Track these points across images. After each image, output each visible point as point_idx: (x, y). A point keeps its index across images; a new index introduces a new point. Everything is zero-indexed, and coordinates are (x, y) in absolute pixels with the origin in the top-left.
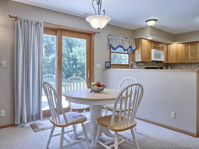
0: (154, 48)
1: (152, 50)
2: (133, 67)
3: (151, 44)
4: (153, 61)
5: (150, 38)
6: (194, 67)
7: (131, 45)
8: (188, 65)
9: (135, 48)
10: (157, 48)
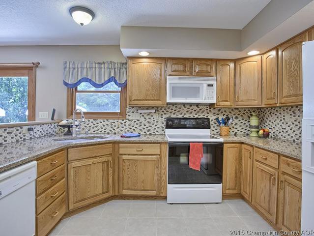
1: (169, 78)
2: (128, 117)
3: (162, 66)
7: (112, 75)
10: (189, 74)
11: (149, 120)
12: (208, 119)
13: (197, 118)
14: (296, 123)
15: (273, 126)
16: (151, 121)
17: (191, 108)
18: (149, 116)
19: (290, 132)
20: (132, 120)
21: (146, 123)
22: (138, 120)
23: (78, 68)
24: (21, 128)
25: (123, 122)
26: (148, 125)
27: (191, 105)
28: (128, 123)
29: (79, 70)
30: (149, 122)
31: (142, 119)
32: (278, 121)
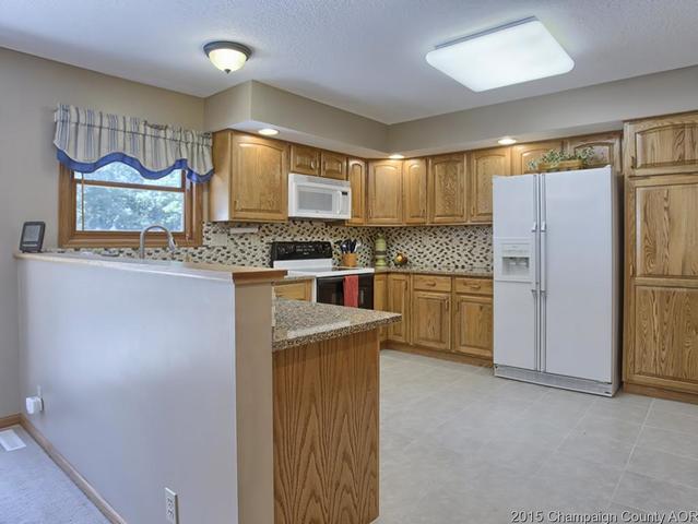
0: (303, 169)
1: (291, 176)
2: (205, 242)
3: (283, 155)
4: (293, 220)
5: (269, 131)
6: (456, 241)
7: (185, 157)
8: (441, 235)
9: (210, 167)
10: (317, 172)
11: (242, 247)
12: (329, 243)
13: (316, 242)
14: (437, 246)
15: (405, 250)
16: (246, 248)
17: (303, 225)
18: (243, 240)
19: (429, 256)
20: (214, 248)
21: (237, 252)
22: (224, 248)
23: (101, 127)
25: (196, 252)
26: (240, 255)
27: (311, 220)
28: (206, 253)
29: (105, 132)
30: (242, 251)
31: (231, 246)
32: (412, 244)
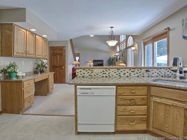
24: (141, 70)
